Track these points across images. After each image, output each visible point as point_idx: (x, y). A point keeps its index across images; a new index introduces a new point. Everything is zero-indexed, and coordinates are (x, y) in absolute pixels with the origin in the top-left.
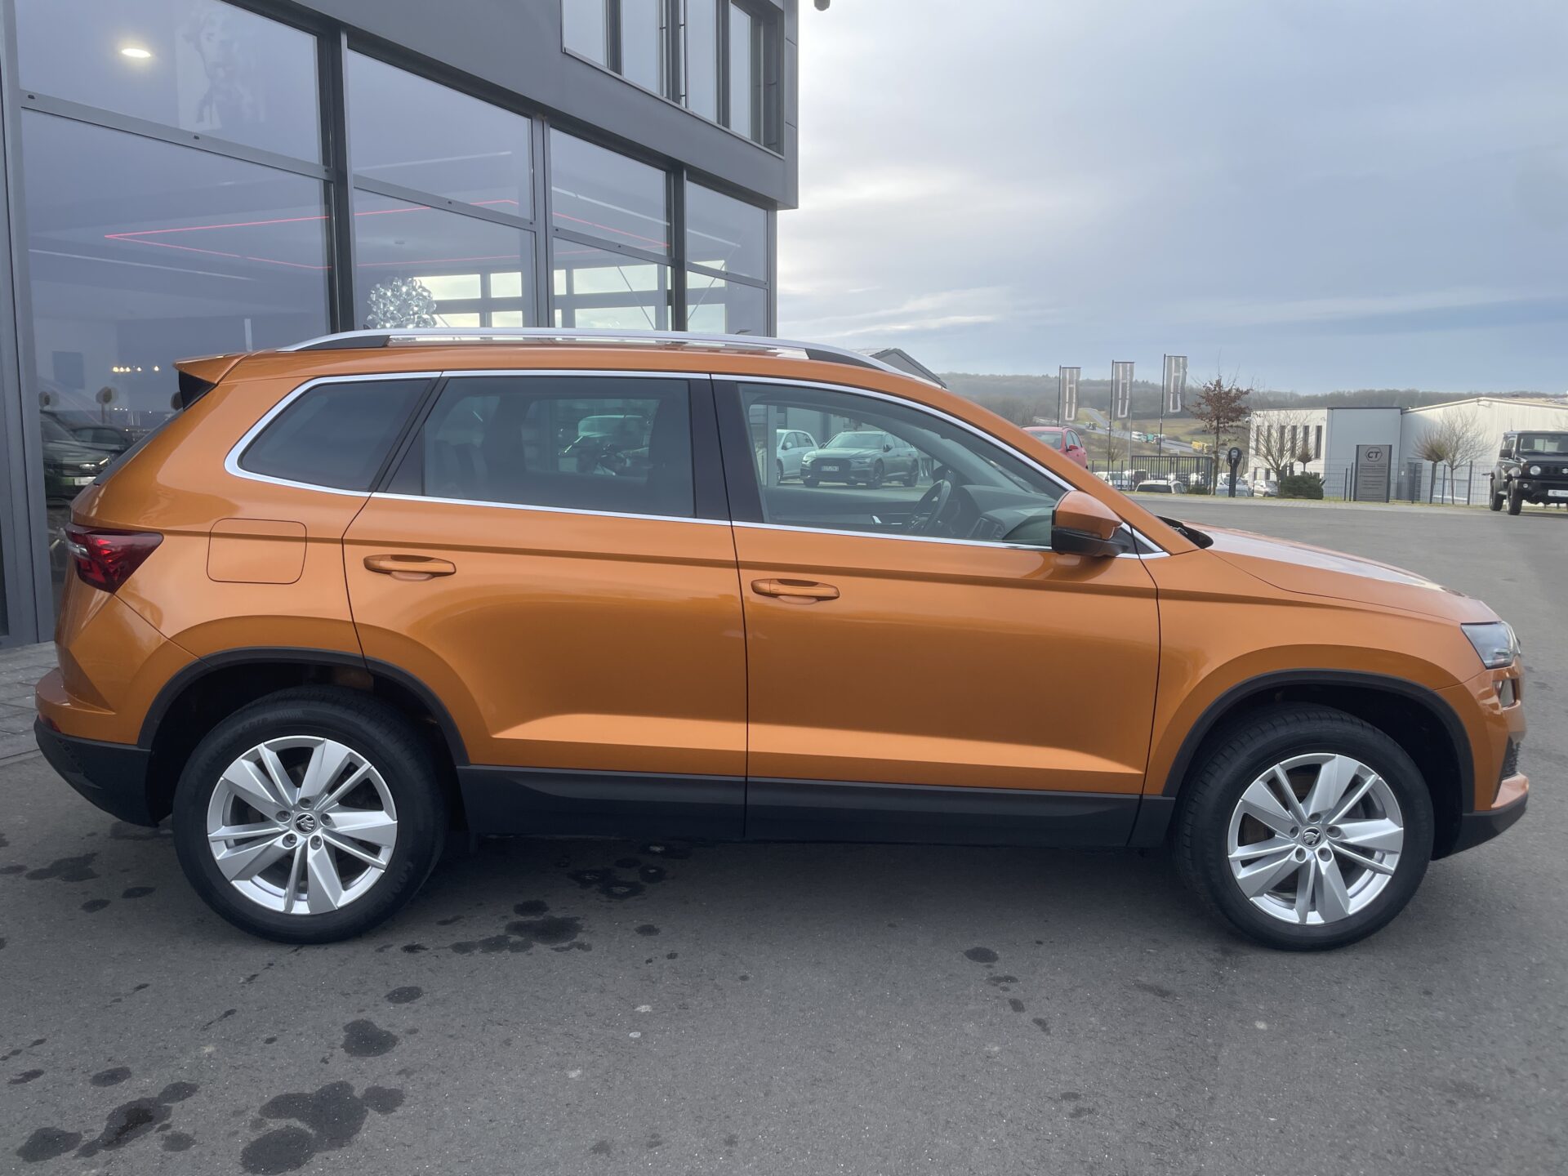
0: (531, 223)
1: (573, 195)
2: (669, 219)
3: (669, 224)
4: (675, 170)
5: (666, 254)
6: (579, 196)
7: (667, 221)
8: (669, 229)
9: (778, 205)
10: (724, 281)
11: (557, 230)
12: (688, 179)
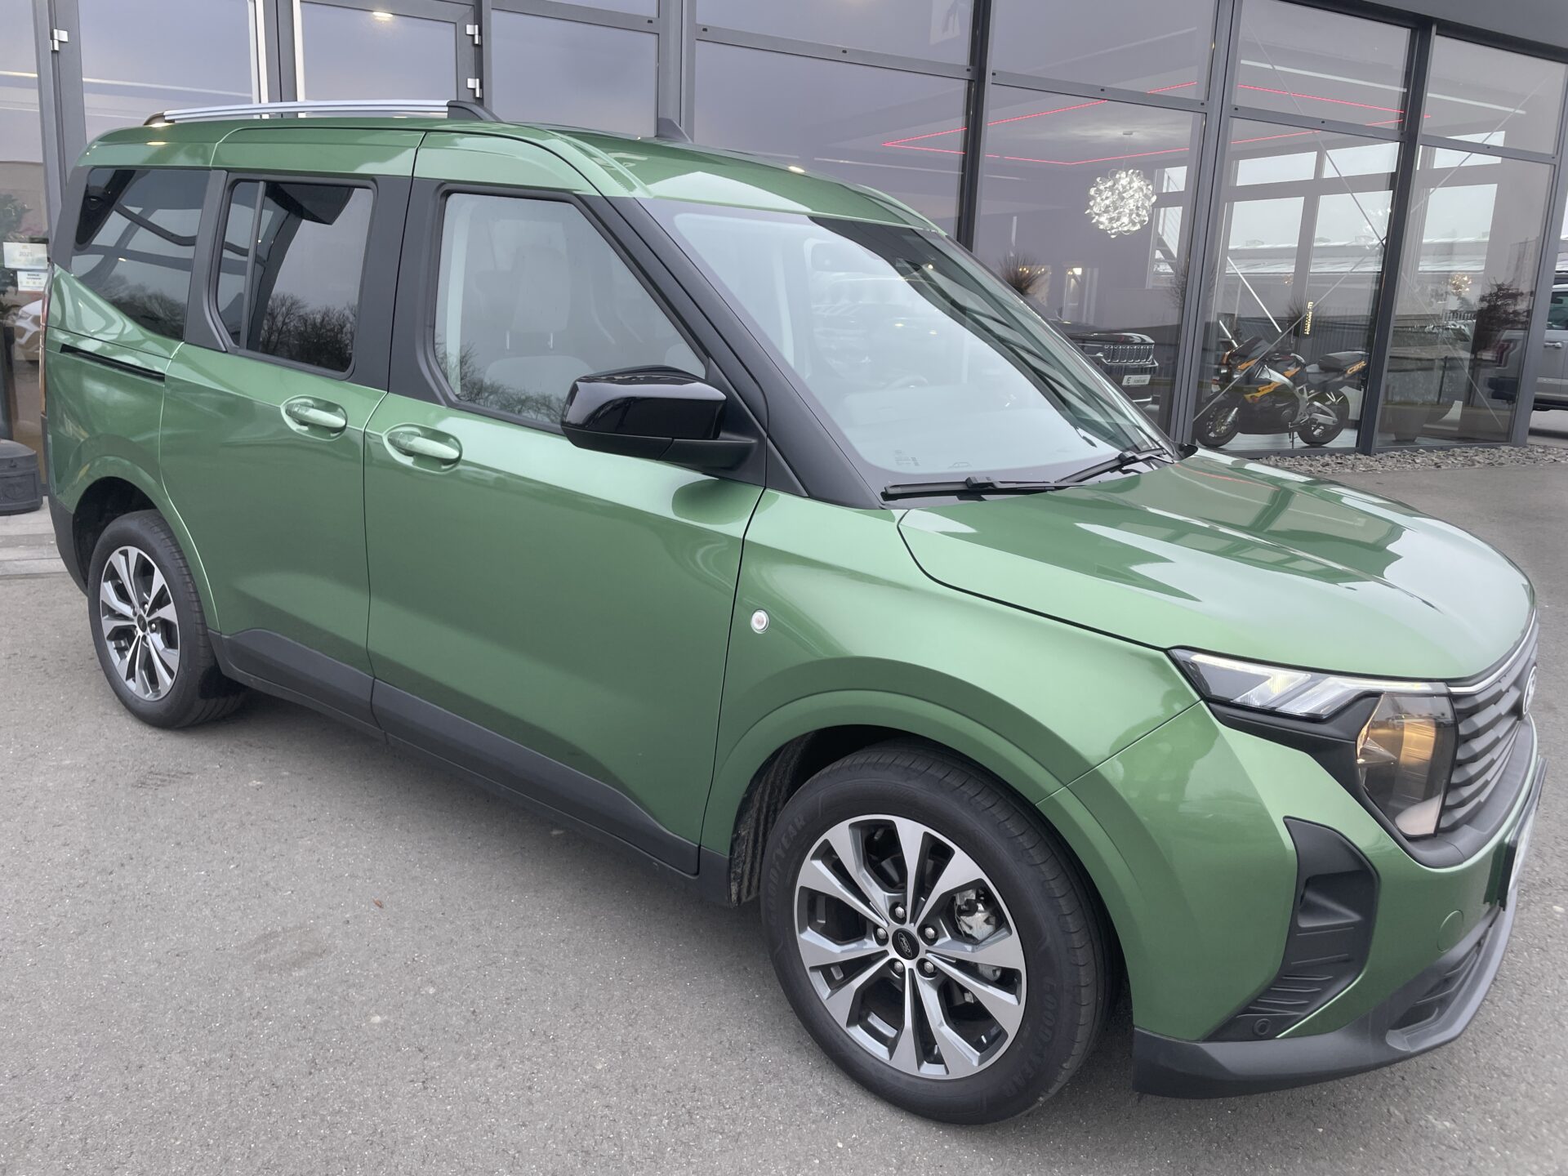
0: (1203, 104)
1: (1269, 66)
2: (1407, 84)
3: (1405, 90)
4: (1421, 27)
5: (1397, 128)
6: (1277, 68)
7: (1404, 87)
8: (1405, 96)
11: (1236, 109)
12: (1437, 34)
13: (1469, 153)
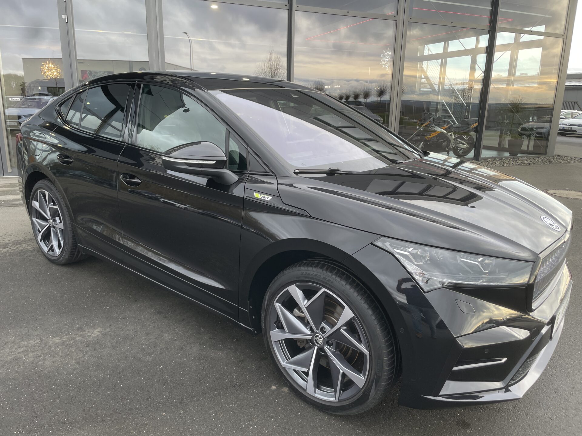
0: (395, 17)
5: (488, 27)
11: (411, 19)
13: (524, 34)
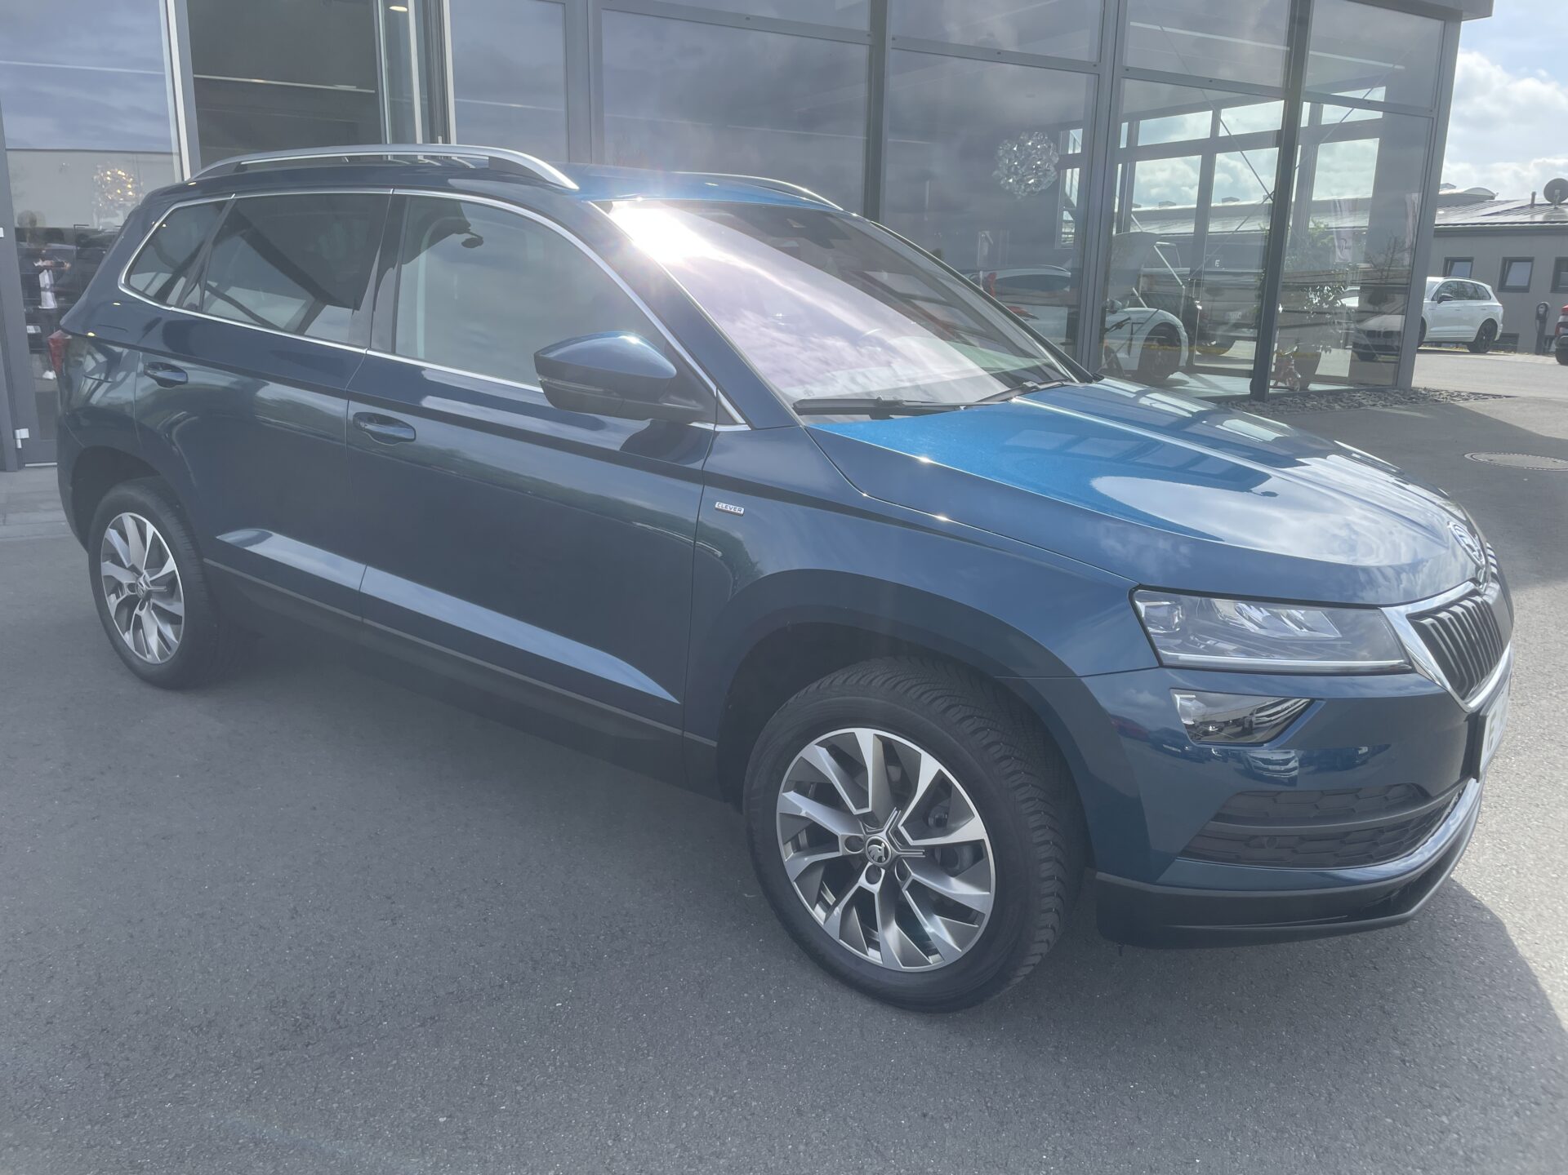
0: (1095, 66)
2: (1289, 43)
3: (1289, 49)
5: (1282, 88)
7: (1288, 46)
9: (1464, 14)
10: (1381, 113)
13: (1351, 109)
